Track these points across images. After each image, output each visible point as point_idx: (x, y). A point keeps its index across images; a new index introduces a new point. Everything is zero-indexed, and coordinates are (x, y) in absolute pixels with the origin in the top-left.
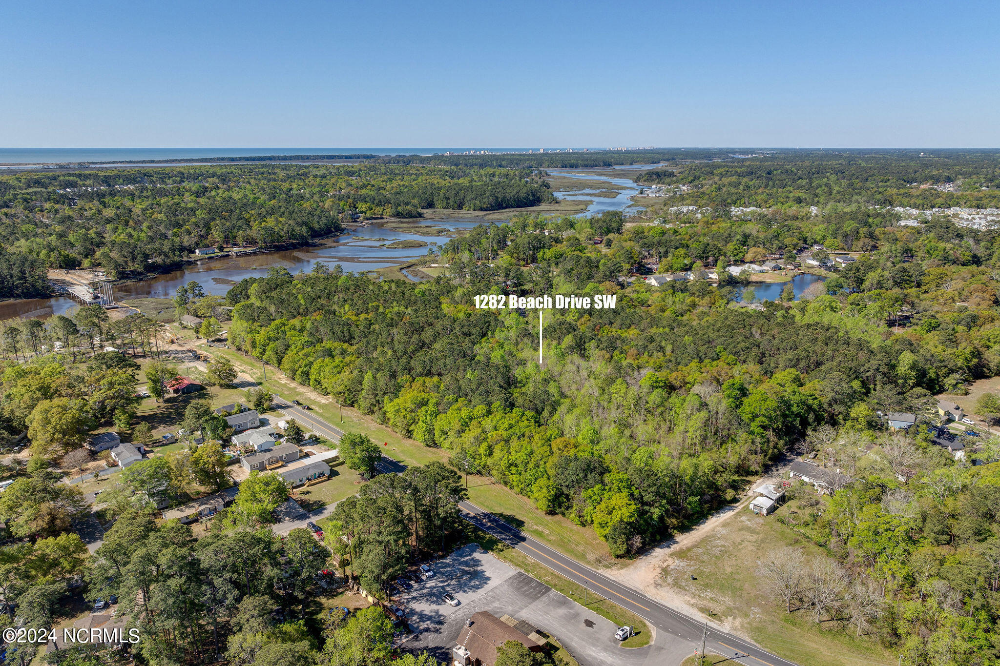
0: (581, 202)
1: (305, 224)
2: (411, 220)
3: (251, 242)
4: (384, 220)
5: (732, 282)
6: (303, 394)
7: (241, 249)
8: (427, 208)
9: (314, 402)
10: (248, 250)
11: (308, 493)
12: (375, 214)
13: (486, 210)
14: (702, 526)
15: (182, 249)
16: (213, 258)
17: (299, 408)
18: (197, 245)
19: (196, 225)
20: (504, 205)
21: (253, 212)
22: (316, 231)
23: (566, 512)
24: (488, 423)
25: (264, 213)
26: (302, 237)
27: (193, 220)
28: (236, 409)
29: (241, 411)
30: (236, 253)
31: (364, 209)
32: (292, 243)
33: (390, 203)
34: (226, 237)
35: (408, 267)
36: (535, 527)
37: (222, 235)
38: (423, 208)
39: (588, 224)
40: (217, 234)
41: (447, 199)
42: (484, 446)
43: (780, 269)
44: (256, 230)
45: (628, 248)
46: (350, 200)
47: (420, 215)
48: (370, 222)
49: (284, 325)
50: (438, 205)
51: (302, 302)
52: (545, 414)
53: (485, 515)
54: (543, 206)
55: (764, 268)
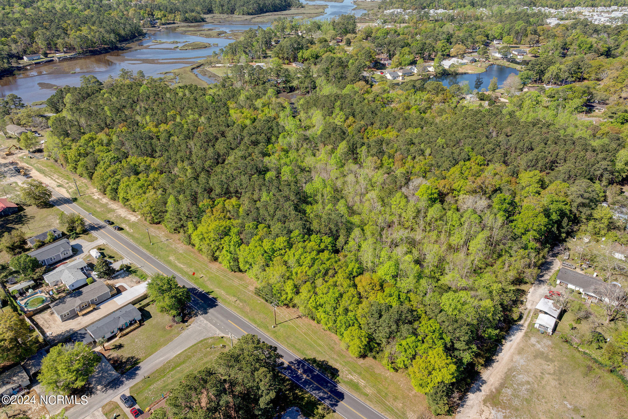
0: (320, 6)
1: (113, 31)
2: (196, 24)
3: (70, 48)
4: (176, 25)
5: (444, 74)
6: (113, 210)
7: (62, 55)
8: (208, 14)
9: (125, 220)
10: (68, 55)
11: (120, 346)
12: (168, 20)
13: (252, 15)
14: (500, 354)
15: (11, 56)
16: (39, 63)
17: (110, 227)
18: (25, 52)
19: (21, 34)
20: (265, 10)
21: (69, 22)
22: (123, 37)
23: (377, 355)
24: (291, 257)
25: (79, 22)
26: (112, 42)
27: (19, 29)
28: (49, 238)
29: (55, 239)
30: (59, 58)
31: (159, 16)
32: (104, 48)
33: (179, 11)
34: (49, 44)
35: (198, 67)
36: (350, 377)
37: (45, 43)
38: (205, 13)
39: (331, 27)
40: (40, 43)
41: (222, 6)
42: (290, 283)
43: (476, 61)
44: (73, 38)
45: (367, 48)
46: (148, 9)
47: (203, 20)
48: (165, 26)
49: (92, 139)
50: (216, 10)
51: (108, 113)
52: (341, 239)
53: (299, 362)
54: (293, 10)
55: (465, 61)
